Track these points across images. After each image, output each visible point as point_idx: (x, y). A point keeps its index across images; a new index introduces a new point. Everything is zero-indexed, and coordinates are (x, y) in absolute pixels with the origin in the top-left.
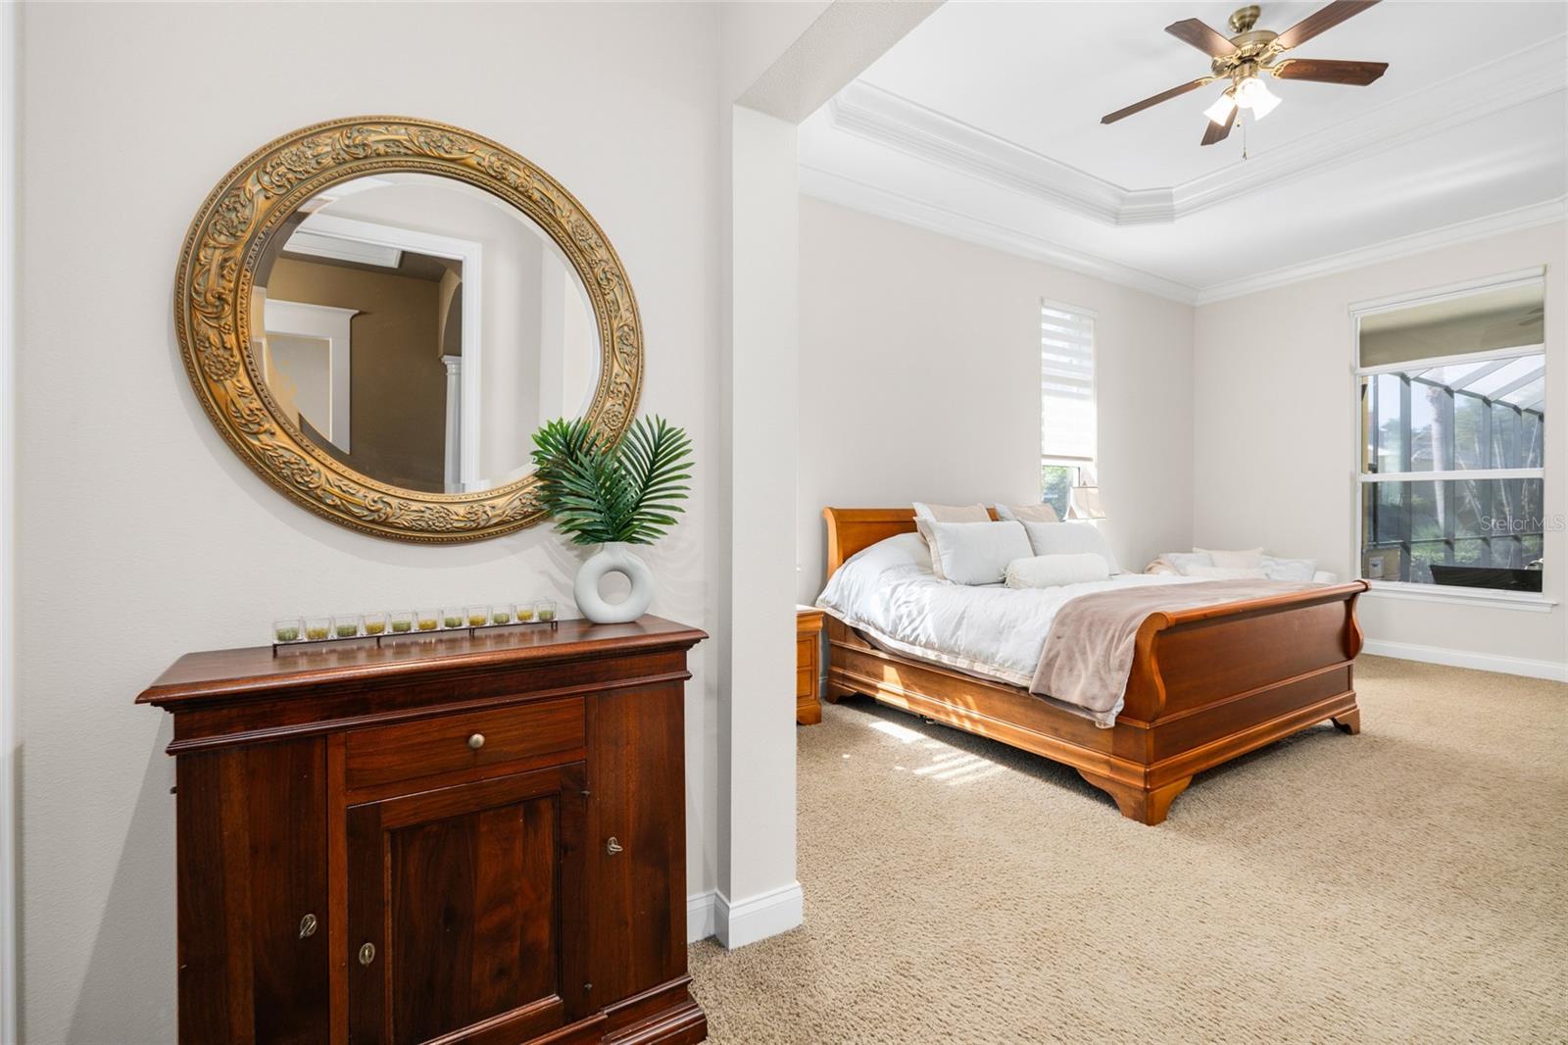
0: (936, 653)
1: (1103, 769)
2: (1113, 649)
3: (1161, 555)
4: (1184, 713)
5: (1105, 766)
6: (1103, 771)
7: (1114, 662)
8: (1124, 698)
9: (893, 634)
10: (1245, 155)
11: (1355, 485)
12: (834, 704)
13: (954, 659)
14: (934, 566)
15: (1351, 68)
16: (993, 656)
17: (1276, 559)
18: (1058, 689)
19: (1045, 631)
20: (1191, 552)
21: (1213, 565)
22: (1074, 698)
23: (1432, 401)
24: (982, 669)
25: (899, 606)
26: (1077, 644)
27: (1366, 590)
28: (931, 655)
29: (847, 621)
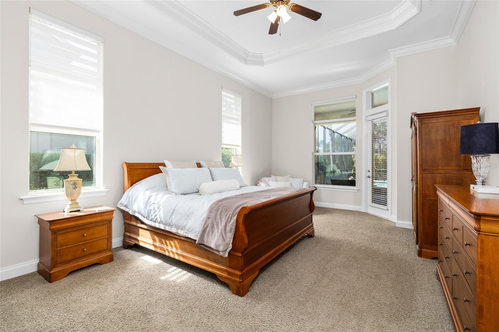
0: (164, 226)
1: (225, 274)
2: (228, 223)
3: (262, 178)
4: (256, 245)
5: (226, 273)
6: (225, 275)
7: (228, 228)
8: (232, 244)
9: (147, 218)
10: (280, 34)
11: (313, 156)
12: (126, 249)
13: (171, 228)
14: (168, 187)
15: (311, 13)
16: (185, 226)
17: (293, 179)
18: (207, 242)
19: (205, 216)
20: (271, 177)
21: (277, 181)
22: (213, 245)
23: (330, 135)
24: (181, 233)
25: (151, 205)
26: (215, 221)
27: (316, 189)
28: (162, 227)
29: (131, 213)
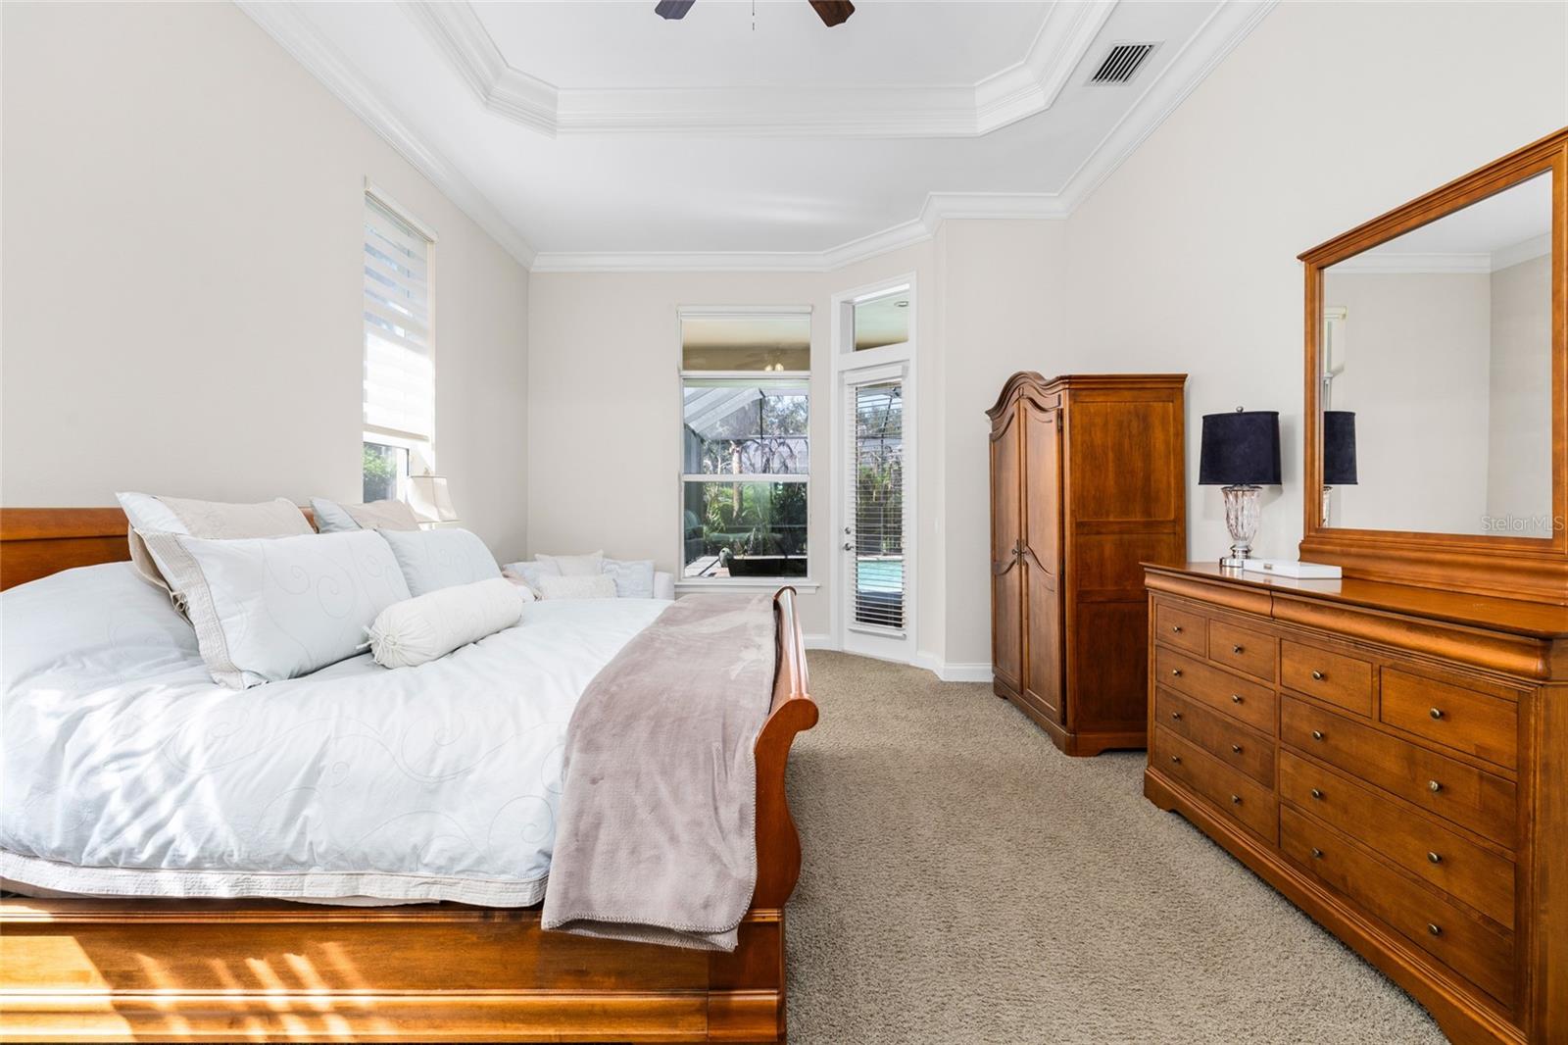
1: (690, 1026)
5: (697, 1018)
9: (66, 857)
11: (681, 485)
14: (203, 644)
16: (417, 853)
17: (619, 562)
25: (92, 771)
26: (638, 786)
